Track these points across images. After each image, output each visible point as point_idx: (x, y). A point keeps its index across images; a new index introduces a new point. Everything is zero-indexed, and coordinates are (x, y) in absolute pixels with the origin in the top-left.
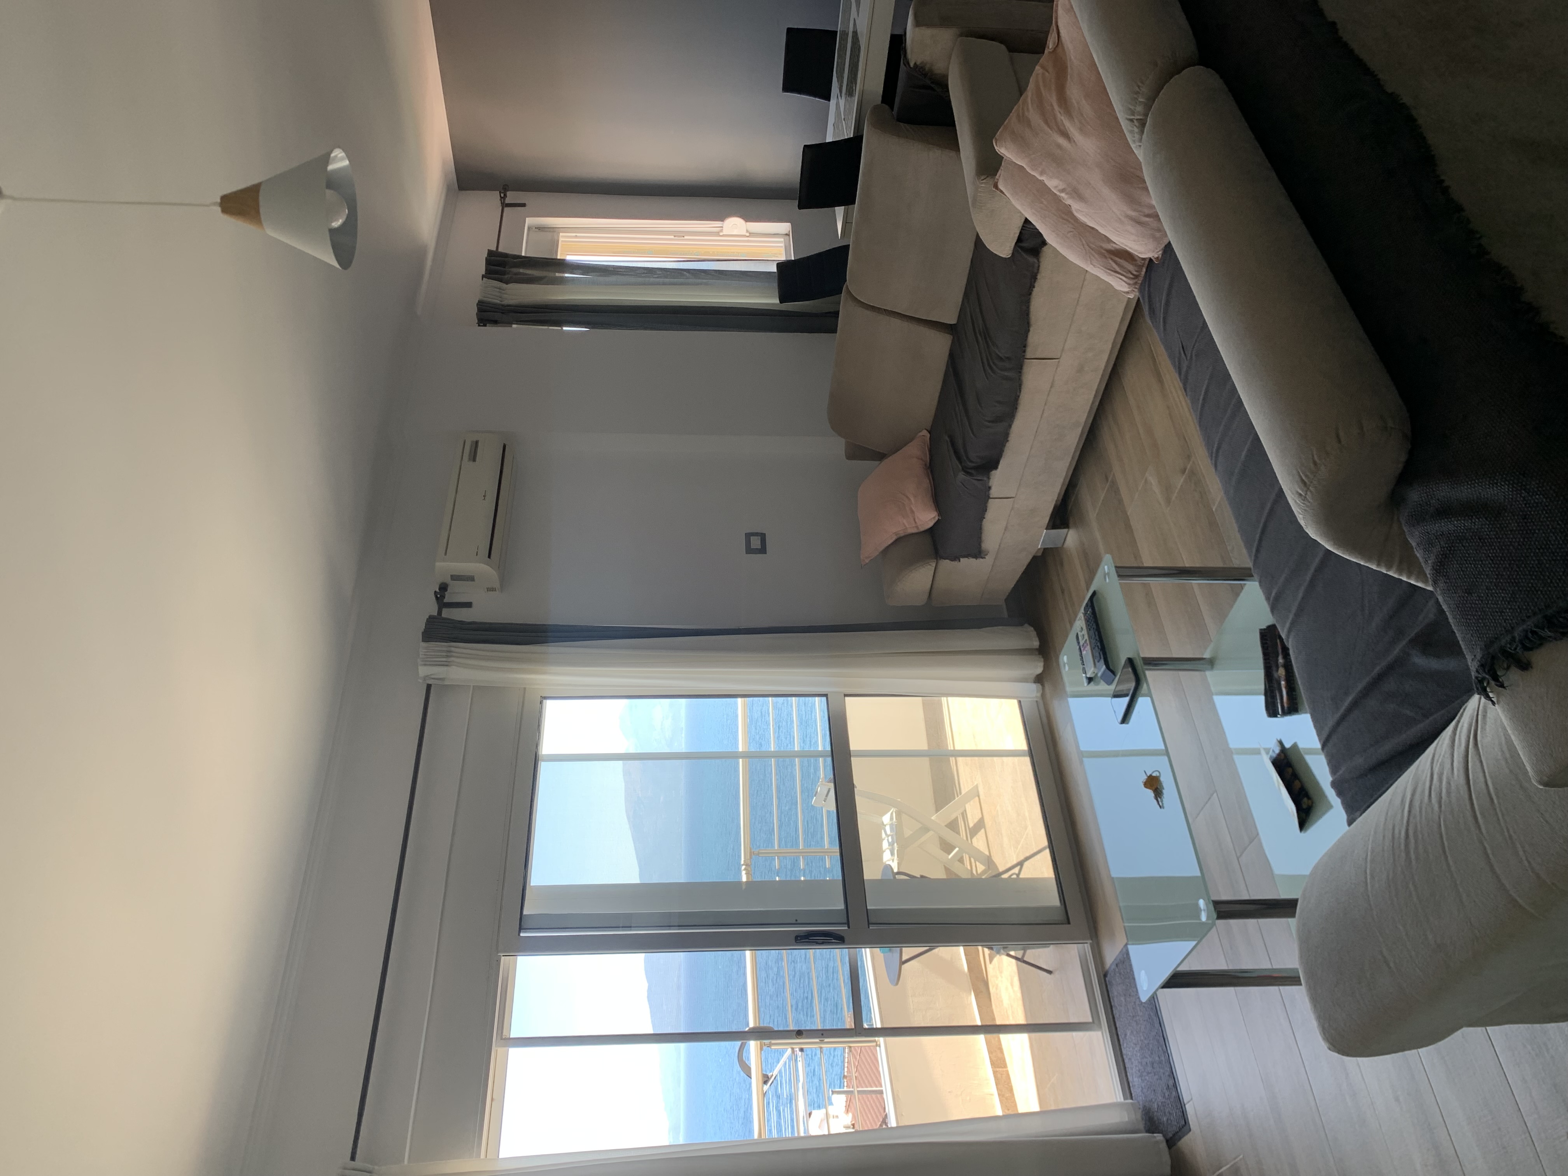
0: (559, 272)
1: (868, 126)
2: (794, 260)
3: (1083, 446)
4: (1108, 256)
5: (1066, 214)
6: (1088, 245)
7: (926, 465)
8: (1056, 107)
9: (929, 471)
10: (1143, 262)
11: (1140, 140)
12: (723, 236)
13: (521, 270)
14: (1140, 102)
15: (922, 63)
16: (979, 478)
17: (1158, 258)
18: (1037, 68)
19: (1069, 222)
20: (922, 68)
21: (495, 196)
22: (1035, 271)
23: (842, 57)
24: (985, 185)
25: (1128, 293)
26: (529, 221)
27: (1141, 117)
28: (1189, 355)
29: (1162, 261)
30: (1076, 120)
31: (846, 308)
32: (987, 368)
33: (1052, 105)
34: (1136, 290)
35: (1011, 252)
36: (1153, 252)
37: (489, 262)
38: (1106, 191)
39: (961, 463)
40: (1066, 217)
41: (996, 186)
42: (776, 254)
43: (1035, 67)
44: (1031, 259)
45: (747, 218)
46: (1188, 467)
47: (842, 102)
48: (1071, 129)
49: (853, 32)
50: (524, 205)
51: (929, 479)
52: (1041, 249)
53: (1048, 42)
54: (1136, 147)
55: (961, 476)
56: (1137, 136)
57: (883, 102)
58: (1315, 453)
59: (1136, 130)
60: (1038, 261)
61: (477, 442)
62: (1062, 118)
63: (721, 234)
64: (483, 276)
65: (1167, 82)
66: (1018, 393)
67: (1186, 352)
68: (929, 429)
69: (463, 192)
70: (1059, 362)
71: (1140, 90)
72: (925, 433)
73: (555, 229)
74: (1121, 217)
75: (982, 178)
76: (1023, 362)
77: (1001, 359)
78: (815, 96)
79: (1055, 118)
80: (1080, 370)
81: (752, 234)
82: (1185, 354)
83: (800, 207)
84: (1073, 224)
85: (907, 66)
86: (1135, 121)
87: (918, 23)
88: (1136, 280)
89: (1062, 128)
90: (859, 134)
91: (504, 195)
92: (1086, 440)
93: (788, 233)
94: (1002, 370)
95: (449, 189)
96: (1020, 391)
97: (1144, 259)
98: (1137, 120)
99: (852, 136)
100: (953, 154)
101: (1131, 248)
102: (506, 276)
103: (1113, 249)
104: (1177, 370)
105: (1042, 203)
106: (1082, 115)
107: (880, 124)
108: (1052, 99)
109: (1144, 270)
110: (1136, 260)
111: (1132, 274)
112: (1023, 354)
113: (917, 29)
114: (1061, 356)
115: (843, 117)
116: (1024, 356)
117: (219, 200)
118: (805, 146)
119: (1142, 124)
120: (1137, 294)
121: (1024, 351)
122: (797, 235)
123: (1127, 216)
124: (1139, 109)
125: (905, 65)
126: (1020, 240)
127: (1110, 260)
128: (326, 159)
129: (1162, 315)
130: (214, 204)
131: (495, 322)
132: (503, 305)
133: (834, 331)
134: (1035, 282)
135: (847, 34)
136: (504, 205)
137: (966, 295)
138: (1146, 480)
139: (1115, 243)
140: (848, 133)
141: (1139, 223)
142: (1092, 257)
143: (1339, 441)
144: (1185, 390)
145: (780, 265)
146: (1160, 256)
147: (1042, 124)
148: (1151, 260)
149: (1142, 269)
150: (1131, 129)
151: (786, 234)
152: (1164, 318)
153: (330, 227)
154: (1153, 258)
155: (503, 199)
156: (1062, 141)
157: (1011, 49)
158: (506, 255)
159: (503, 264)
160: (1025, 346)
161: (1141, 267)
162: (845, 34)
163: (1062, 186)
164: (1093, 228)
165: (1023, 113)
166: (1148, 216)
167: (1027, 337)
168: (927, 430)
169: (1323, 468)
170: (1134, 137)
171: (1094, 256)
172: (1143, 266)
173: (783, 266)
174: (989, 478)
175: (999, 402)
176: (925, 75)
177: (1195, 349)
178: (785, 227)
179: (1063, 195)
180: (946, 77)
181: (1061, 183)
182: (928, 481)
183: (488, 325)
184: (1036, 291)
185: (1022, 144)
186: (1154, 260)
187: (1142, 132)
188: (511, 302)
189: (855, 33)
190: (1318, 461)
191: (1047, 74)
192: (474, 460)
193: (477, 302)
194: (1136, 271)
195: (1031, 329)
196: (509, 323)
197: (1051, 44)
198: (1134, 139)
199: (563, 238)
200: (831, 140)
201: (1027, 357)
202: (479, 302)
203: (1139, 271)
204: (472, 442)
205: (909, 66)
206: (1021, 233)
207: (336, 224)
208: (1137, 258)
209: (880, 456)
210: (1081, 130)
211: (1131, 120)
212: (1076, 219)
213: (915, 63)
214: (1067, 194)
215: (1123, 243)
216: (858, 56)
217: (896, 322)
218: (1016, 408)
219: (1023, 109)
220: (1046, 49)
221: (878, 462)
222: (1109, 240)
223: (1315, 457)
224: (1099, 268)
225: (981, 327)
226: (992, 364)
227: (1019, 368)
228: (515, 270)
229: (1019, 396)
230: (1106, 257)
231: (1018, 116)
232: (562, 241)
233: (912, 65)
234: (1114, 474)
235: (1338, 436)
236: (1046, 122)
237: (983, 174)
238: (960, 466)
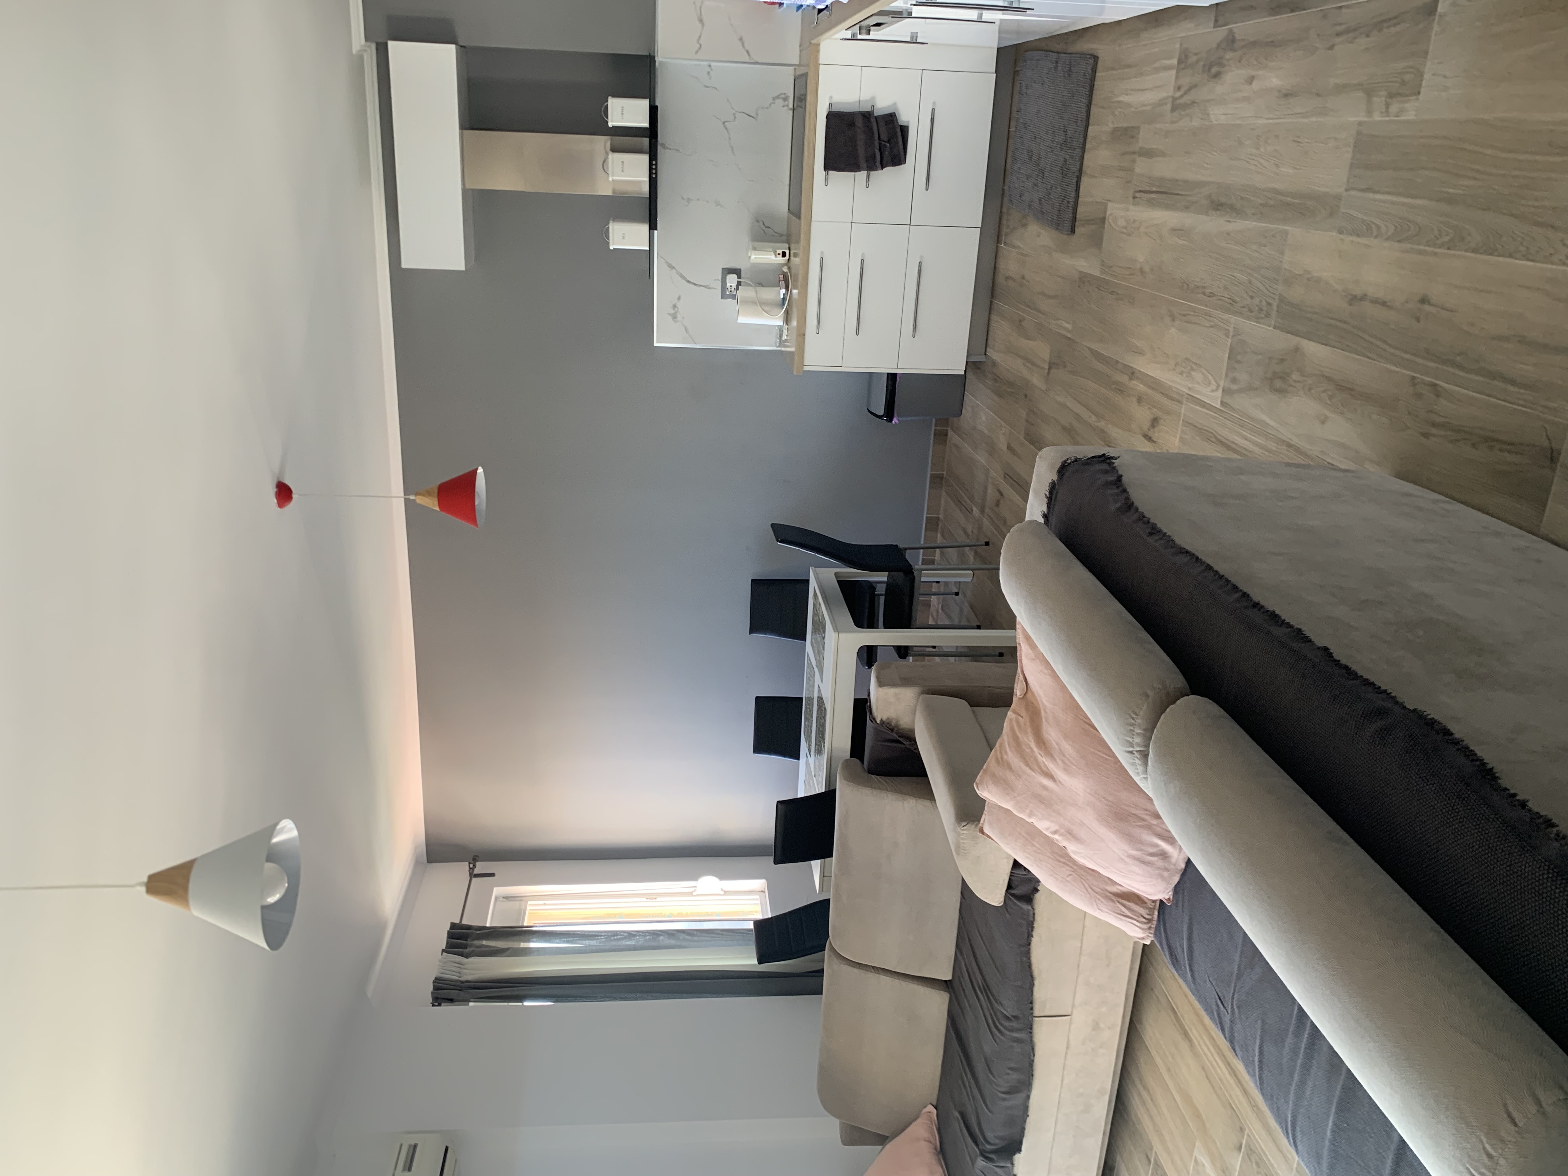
0: (524, 941)
1: (840, 779)
2: (772, 917)
3: (1113, 1116)
4: (1114, 899)
5: (1062, 858)
6: (1092, 889)
7: (936, 1149)
8: (1035, 749)
9: (941, 1156)
10: (1153, 904)
11: (1146, 771)
12: (697, 895)
13: (484, 942)
14: (1137, 733)
15: (888, 719)
16: (1001, 1165)
17: (1169, 899)
18: (1010, 713)
19: (1068, 865)
20: (888, 723)
21: (465, 866)
22: (1031, 919)
23: (809, 719)
24: (968, 831)
25: (1143, 939)
26: (497, 891)
27: (1142, 749)
28: (1230, 1007)
29: (1175, 901)
30: (1059, 761)
31: (831, 968)
32: (994, 1030)
33: (1031, 748)
34: (1152, 935)
35: (1002, 899)
36: (1164, 892)
37: (451, 936)
38: (1103, 831)
39: (977, 1145)
40: (1062, 860)
41: (982, 831)
42: (752, 912)
43: (1007, 713)
44: (1025, 907)
45: (722, 877)
46: (1244, 1142)
47: (811, 760)
48: (1056, 770)
49: (818, 697)
50: (492, 875)
51: (942, 1168)
52: (1033, 895)
53: (1015, 690)
54: (1141, 780)
55: (980, 1162)
56: (1141, 769)
57: (851, 756)
58: (1484, 1140)
59: (1138, 761)
60: (1033, 909)
61: (415, 1146)
62: (1044, 760)
63: (695, 894)
64: (443, 951)
65: (1163, 712)
66: (1032, 1058)
67: (1225, 1004)
68: (935, 1103)
69: (434, 864)
70: (1071, 1019)
71: (1135, 721)
72: (930, 1108)
73: (523, 898)
74: (1123, 857)
75: (963, 825)
76: (1032, 1020)
77: (1007, 1018)
78: (784, 756)
79: (1036, 760)
80: (1096, 1026)
81: (726, 893)
82: (1224, 1006)
83: (775, 863)
84: (1071, 867)
85: (874, 722)
86: (1135, 752)
87: (881, 684)
88: (1150, 925)
89: (1044, 768)
90: (832, 788)
91: (474, 865)
92: (1114, 1112)
93: (763, 890)
94: (1010, 1031)
95: (417, 863)
96: (1034, 1055)
97: (1154, 901)
98: (1137, 751)
99: (824, 791)
100: (927, 803)
101: (1138, 890)
102: (468, 950)
103: (1119, 892)
104: (1219, 1025)
105: (1034, 845)
106: (1064, 755)
107: (852, 778)
108: (1029, 741)
109: (1156, 913)
110: (1145, 903)
111: (1144, 918)
112: (1031, 1012)
113: (881, 689)
114: (1072, 1012)
115: (813, 774)
116: (1032, 1013)
117: (145, 879)
118: (778, 802)
119: (1145, 756)
120: (1153, 939)
121: (1032, 1009)
122: (773, 892)
123: (1130, 856)
124: (1138, 740)
125: (872, 721)
126: (1010, 887)
127: (1118, 904)
128: (271, 830)
129: (1187, 962)
130: (140, 884)
131: (451, 1001)
132: (462, 982)
133: (820, 992)
134: (1032, 931)
135: (813, 699)
136: (473, 875)
137: (958, 946)
138: (1196, 1161)
139: (1120, 885)
140: (819, 788)
141: (1144, 862)
142: (1098, 901)
143: (1515, 1125)
144: (1234, 1050)
145: (759, 924)
146: (1171, 897)
147: (1024, 767)
148: (1161, 901)
149: (1154, 912)
150: (1132, 761)
151: (762, 891)
152: (1190, 966)
153: (265, 904)
154: (1163, 900)
155: (471, 869)
156: (1046, 782)
157: (972, 704)
158: (469, 927)
159: (464, 937)
160: (1032, 1003)
161: (1151, 910)
162: (810, 700)
163: (1054, 827)
164: (1093, 870)
165: (1002, 758)
166: (1152, 855)
167: (1032, 992)
168: (933, 1106)
169: (1502, 1161)
170: (1137, 769)
171: (1099, 900)
172: (1154, 909)
173: (760, 925)
174: (1012, 1164)
175: (1010, 1069)
176: (892, 730)
177: (1235, 999)
178: (759, 884)
179: (1056, 837)
180: (912, 731)
181: (1053, 824)
182: (941, 1170)
183: (443, 1004)
184: (1035, 941)
185: (1006, 786)
186: (1165, 901)
187: (1146, 764)
188: (469, 978)
189: (820, 699)
190: (1494, 1154)
191: (1020, 718)
192: (410, 1170)
193: (434, 979)
194: (1148, 915)
195: (1036, 983)
196: (466, 1001)
197: (1018, 691)
198: (1137, 771)
199: (531, 907)
200: (803, 795)
201: (1036, 1015)
202: (436, 979)
203: (1152, 914)
204: (410, 1146)
205: (876, 722)
206: (1010, 879)
207: (272, 900)
208: (1147, 901)
209: (882, 1140)
210: (1066, 770)
211: (1131, 752)
212: (1074, 862)
213: (882, 720)
214: (1061, 835)
215: (1129, 885)
216: (825, 718)
217: (885, 979)
218: (1032, 1076)
219: (1001, 753)
220: (1014, 696)
221: (880, 1147)
222: (1114, 883)
223: (1488, 1146)
224: (1107, 912)
225: (980, 982)
226: (998, 1024)
227: (1029, 1028)
228: (476, 943)
229: (1033, 1061)
230: (1113, 901)
231: (997, 759)
232: (530, 910)
233: (878, 722)
234: (1156, 1153)
235: (1510, 1115)
236: (1027, 765)
237: (964, 821)
238: (977, 1149)
